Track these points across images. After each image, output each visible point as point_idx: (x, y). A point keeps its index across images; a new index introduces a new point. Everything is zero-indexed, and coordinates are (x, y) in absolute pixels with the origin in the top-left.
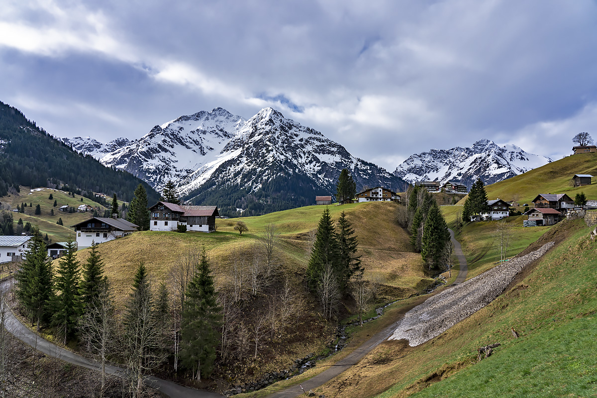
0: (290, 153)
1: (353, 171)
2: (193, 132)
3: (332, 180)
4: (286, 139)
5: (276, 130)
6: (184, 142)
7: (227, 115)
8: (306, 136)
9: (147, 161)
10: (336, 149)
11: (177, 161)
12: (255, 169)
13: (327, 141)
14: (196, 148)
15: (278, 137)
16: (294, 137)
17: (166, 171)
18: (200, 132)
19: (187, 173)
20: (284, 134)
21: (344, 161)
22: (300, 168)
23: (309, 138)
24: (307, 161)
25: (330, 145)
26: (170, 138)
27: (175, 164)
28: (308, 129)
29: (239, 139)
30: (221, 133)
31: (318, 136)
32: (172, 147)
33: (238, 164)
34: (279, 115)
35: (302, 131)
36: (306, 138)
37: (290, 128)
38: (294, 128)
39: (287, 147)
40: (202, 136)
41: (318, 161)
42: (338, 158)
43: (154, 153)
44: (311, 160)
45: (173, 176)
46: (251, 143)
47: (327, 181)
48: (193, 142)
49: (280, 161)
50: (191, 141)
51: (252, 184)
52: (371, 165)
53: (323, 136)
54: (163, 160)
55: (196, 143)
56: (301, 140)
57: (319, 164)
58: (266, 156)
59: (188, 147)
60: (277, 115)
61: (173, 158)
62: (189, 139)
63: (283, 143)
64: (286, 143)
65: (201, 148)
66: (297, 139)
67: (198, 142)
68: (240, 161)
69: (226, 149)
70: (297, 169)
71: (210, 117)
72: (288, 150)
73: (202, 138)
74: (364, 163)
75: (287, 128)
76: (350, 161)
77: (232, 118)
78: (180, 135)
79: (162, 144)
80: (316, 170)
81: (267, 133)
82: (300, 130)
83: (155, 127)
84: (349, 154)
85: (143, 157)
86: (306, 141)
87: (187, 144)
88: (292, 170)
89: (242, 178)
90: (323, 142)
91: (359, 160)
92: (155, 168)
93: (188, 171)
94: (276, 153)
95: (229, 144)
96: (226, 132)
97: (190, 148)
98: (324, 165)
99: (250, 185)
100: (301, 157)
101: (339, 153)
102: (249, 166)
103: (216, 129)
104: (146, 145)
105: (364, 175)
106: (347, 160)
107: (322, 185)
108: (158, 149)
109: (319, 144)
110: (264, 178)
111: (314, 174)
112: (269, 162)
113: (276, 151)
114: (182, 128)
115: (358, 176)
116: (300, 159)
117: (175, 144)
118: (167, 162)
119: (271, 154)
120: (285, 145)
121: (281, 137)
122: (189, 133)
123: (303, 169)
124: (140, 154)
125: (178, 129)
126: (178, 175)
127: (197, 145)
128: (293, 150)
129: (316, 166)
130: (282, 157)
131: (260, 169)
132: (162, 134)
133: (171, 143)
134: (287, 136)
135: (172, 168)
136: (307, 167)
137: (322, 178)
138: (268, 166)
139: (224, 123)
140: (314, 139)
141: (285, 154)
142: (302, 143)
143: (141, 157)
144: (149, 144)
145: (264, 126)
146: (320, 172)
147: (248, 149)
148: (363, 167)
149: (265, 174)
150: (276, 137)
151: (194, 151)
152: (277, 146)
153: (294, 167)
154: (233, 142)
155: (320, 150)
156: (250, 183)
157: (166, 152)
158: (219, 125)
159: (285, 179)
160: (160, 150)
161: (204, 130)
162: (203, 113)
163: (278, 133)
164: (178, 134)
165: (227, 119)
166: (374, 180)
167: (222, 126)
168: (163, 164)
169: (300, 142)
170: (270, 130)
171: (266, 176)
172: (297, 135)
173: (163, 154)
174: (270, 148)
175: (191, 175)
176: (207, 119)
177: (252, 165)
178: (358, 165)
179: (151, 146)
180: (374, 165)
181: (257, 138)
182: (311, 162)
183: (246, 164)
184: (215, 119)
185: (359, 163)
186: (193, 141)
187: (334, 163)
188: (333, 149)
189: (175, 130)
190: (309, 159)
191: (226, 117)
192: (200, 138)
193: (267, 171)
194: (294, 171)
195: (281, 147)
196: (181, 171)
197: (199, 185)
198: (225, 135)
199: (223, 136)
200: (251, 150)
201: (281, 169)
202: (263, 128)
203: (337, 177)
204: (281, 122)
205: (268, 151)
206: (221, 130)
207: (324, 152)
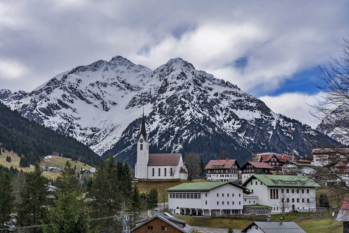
0: (207, 110)
1: (275, 128)
2: (92, 85)
3: (253, 140)
4: (201, 95)
5: (190, 84)
6: (84, 97)
7: (128, 65)
8: (221, 90)
9: (48, 119)
10: (255, 104)
11: (80, 118)
12: (173, 129)
13: (244, 95)
14: (98, 102)
15: (192, 93)
16: (208, 91)
17: (70, 130)
18: (100, 85)
19: (93, 131)
20: (198, 88)
21: (265, 117)
22: (219, 126)
23: (224, 92)
24: (226, 119)
25: (248, 100)
26: (69, 92)
27: (78, 122)
28: (223, 82)
29: (146, 93)
30: (123, 86)
31: (234, 90)
32: (72, 102)
33: (152, 123)
34: (191, 67)
35: (215, 84)
36: (222, 92)
37: (203, 81)
38: (207, 81)
39: (203, 103)
40: (103, 88)
41: (237, 118)
42: (257, 115)
43: (54, 109)
44: (230, 117)
45: (78, 135)
46: (163, 99)
47: (248, 140)
48: (94, 96)
49: (198, 119)
50: (91, 95)
51: (172, 144)
52: (294, 121)
53: (239, 89)
54: (65, 117)
55: (97, 97)
56: (216, 94)
57: (238, 122)
58: (183, 114)
59: (88, 102)
60: (189, 67)
61: (75, 115)
62: (89, 93)
63: (199, 99)
64: (201, 100)
65: (103, 103)
66: (211, 93)
67: (99, 95)
68: (153, 119)
69: (132, 104)
70: (216, 128)
71: (109, 68)
72: (205, 106)
73: (103, 92)
74: (286, 119)
75: (200, 81)
76: (270, 117)
77: (133, 68)
78: (79, 88)
79: (61, 99)
80: (235, 128)
81: (180, 88)
82: (213, 83)
83: (52, 80)
84: (269, 110)
85: (44, 114)
86: (222, 95)
87: (87, 98)
88: (211, 129)
89: (159, 138)
90: (240, 96)
91: (281, 116)
92: (57, 126)
93: (94, 130)
94: (194, 111)
95: (134, 98)
96: (129, 84)
97: (90, 103)
98: (244, 123)
99: (170, 145)
100: (219, 115)
101: (259, 109)
102: (165, 124)
103: (117, 81)
104: (46, 101)
105: (287, 132)
106: (267, 116)
107: (244, 144)
108: (58, 105)
109: (235, 98)
110: (184, 138)
111: (234, 133)
112: (187, 121)
113: (193, 108)
114: (80, 80)
115: (280, 134)
116: (217, 116)
117: (74, 99)
118: (70, 120)
119: (188, 112)
120: (201, 101)
121: (195, 93)
122: (88, 86)
123: (222, 128)
124: (40, 111)
125: (76, 82)
126: (84, 134)
127: (98, 99)
128: (209, 106)
129: (236, 123)
130: (200, 115)
131: (177, 128)
132: (61, 88)
133: (70, 98)
134: (201, 90)
135: (75, 126)
136: (226, 125)
137: (242, 137)
138: (186, 125)
139: (125, 74)
140: (230, 93)
141: (201, 111)
142: (218, 98)
143: (41, 114)
144: (49, 100)
145: (175, 80)
146: (240, 131)
147: (160, 106)
148: (286, 125)
149: (184, 134)
150: (190, 92)
151: (96, 106)
152: (192, 102)
153: (213, 125)
154: (140, 96)
155: (237, 106)
156: (169, 143)
157: (67, 108)
158: (120, 76)
159: (207, 139)
160: (61, 106)
161: (104, 82)
162: (101, 62)
163: (191, 89)
164: (77, 87)
165: (128, 70)
166: (299, 138)
167: (123, 77)
168: (66, 122)
169: (214, 97)
170: (183, 85)
171: (185, 136)
172: (211, 89)
173: (63, 110)
174: (186, 106)
175: (97, 134)
176: (107, 69)
177: (168, 124)
178: (279, 122)
179: (51, 102)
180: (297, 122)
181: (169, 94)
182: (229, 120)
183: (160, 122)
184: (115, 69)
185: (281, 120)
186: (94, 94)
187: (254, 120)
188: (251, 104)
189: (74, 83)
190: (228, 116)
191: (127, 66)
192: (101, 91)
193: (186, 131)
194: (214, 130)
195: (197, 103)
196: (86, 129)
197: (110, 145)
198: (128, 88)
199: (126, 89)
200: (164, 107)
201: (201, 129)
202: (175, 83)
203: (258, 135)
204: (193, 74)
205: (184, 109)
206: (123, 82)
207: (241, 107)
